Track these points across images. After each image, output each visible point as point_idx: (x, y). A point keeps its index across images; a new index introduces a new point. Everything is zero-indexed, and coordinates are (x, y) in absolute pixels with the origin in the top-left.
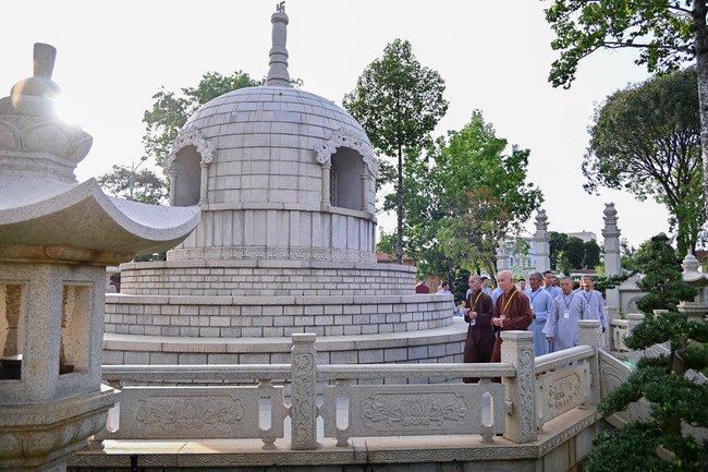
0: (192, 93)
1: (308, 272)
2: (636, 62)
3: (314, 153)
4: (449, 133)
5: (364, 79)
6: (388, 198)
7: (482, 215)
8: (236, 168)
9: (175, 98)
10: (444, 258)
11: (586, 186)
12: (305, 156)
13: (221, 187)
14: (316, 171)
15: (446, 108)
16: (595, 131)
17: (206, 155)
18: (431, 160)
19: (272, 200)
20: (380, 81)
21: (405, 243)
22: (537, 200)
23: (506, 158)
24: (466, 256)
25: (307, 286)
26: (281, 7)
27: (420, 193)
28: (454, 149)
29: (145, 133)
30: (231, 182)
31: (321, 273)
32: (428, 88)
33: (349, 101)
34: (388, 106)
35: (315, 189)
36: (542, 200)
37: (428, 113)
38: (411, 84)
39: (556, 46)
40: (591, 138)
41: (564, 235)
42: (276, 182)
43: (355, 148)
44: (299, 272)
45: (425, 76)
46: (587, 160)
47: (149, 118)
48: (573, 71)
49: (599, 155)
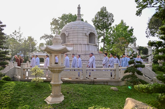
0: (60, 18)
1: (85, 55)
2: (156, 10)
3: (86, 34)
4: (115, 25)
5: (96, 16)
6: (102, 40)
7: (123, 43)
8: (72, 37)
9: (57, 19)
10: (114, 52)
11: (146, 36)
12: (84, 34)
13: (69, 40)
14: (86, 37)
15: (114, 21)
16: (149, 24)
17: (67, 35)
18: (112, 31)
19: (78, 42)
20: (99, 16)
21: (106, 49)
22: (135, 40)
23: (128, 30)
24: (119, 52)
25: (85, 57)
26: (79, 5)
27: (109, 38)
28: (116, 29)
29: (51, 27)
30: (71, 39)
31: (87, 55)
32: (110, 17)
33: (93, 20)
34: (101, 21)
35: (86, 40)
36: (136, 40)
37: (110, 22)
38: (106, 16)
39: (137, 7)
40: (148, 25)
41: (143, 47)
42: (79, 39)
43: (93, 32)
44: (83, 55)
45: (109, 15)
46: (147, 30)
47: (51, 24)
48: (141, 12)
49: (150, 29)
